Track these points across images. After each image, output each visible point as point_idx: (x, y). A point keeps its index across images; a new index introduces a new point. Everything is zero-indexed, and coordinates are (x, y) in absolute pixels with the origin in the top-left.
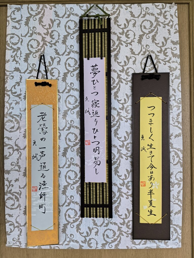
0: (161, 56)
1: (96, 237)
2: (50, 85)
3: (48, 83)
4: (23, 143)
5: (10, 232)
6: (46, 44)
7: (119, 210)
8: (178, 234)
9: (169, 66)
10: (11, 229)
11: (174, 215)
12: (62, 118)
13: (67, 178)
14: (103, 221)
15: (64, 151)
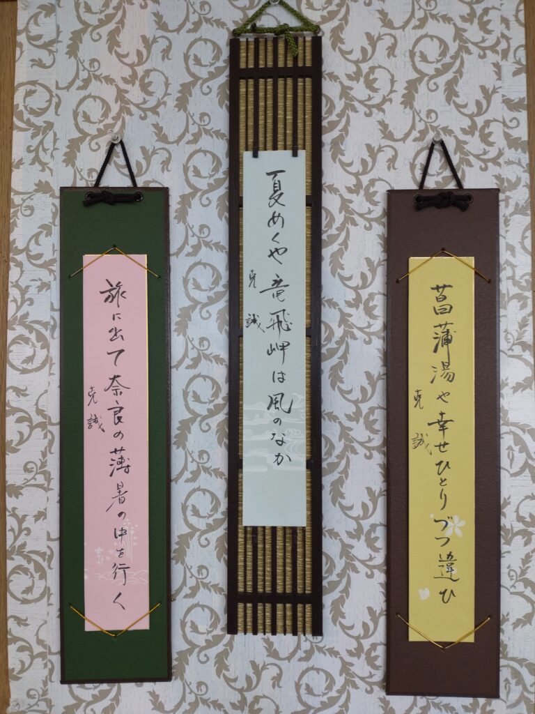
0: (474, 144)
1: (275, 693)
5: (19, 670)
6: (129, 109)
7: (343, 610)
8: (525, 688)
9: (495, 176)
10: (23, 663)
11: (511, 627)
12: (175, 330)
13: (189, 513)
14: (296, 644)
15: (179, 432)
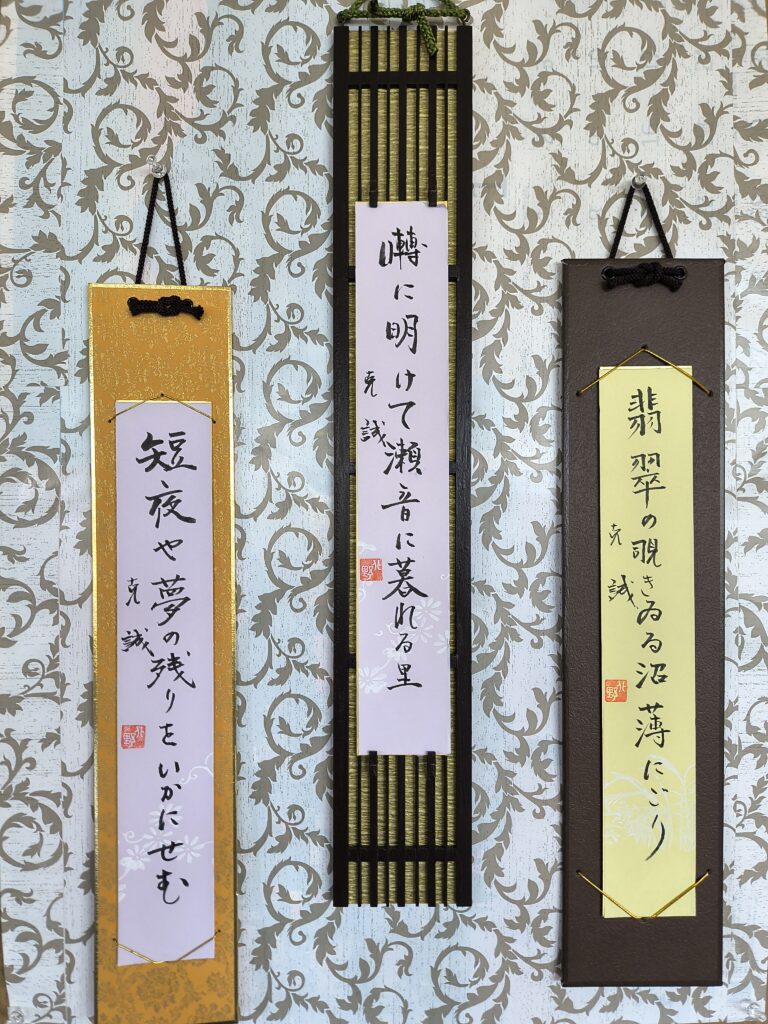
0: (691, 190)
1: (402, 984)
2: (198, 313)
3: (188, 303)
4: (76, 573)
5: (20, 967)
6: (179, 126)
7: (501, 865)
8: (754, 966)
9: (722, 237)
10: (25, 957)
11: (737, 882)
12: (253, 462)
13: (275, 729)
14: (432, 916)
15: (259, 612)
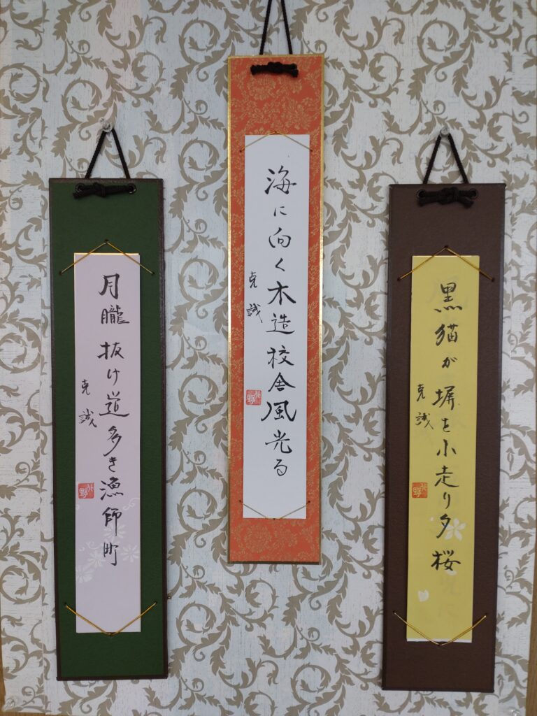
0: (482, 139)
1: (271, 690)
5: (13, 668)
6: (121, 94)
7: (340, 609)
8: (518, 684)
9: (503, 173)
10: (17, 662)
11: (506, 626)
12: (171, 329)
13: (185, 513)
14: (292, 641)
15: (175, 432)
